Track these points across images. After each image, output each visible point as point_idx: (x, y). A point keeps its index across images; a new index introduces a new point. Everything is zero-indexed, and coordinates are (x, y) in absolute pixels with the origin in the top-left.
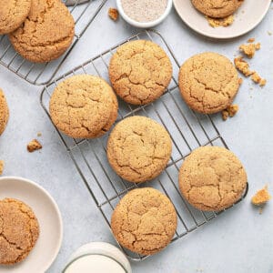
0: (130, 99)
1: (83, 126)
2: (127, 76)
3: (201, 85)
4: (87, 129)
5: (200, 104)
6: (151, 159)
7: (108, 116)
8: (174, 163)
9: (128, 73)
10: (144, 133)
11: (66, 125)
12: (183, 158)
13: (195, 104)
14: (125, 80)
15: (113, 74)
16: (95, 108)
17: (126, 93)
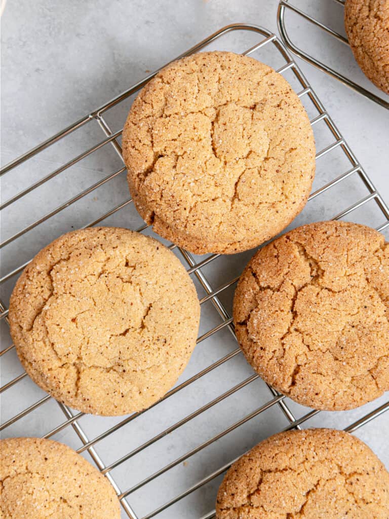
0: (249, 289)
1: (159, 156)
2: (316, 278)
3: (300, 501)
4: (150, 170)
5: (241, 499)
6: (73, 358)
7: (192, 230)
8: (71, 420)
9: (325, 281)
10: (147, 335)
11: (158, 107)
12: (87, 446)
13: (242, 485)
14: (303, 272)
15: (320, 236)
16: (212, 192)
17: (265, 278)
